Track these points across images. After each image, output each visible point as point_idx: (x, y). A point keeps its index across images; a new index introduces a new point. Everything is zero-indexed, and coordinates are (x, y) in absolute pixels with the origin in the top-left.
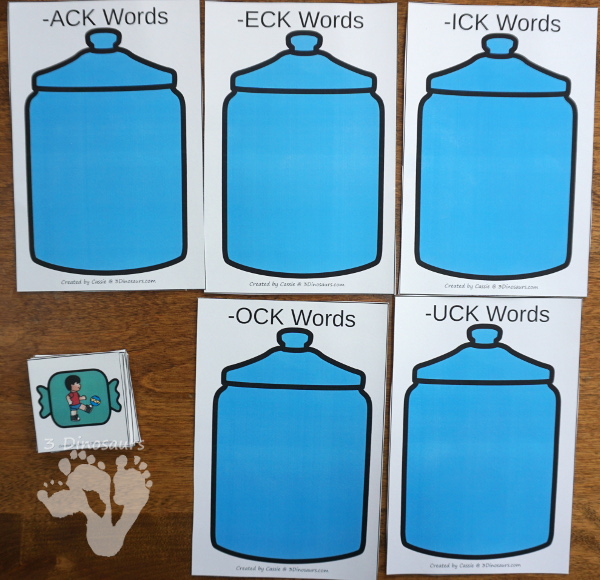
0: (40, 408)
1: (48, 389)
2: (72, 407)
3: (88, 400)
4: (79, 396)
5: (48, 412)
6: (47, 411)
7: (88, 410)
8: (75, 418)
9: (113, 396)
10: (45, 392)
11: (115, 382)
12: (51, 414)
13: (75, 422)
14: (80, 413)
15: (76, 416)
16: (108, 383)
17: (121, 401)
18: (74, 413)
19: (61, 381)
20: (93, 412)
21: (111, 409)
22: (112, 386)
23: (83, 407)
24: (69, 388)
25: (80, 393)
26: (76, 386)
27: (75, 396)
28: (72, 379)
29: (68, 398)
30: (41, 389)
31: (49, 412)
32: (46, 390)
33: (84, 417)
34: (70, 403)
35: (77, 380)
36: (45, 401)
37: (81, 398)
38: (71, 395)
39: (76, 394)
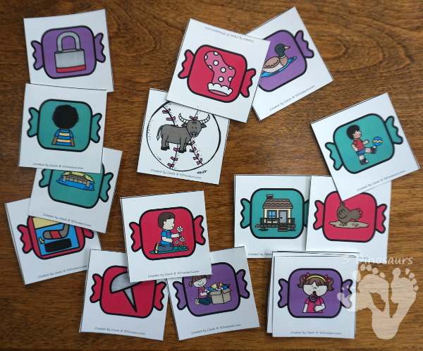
0: (332, 162)
1: (334, 144)
2: (358, 153)
3: (371, 143)
4: (362, 142)
6: (339, 163)
7: (373, 151)
8: (363, 162)
9: (392, 131)
10: (333, 147)
11: (391, 119)
12: (343, 164)
14: (367, 156)
15: (365, 160)
16: (385, 123)
17: (401, 133)
18: (361, 158)
19: (343, 133)
20: (378, 152)
21: (393, 143)
22: (389, 124)
23: (368, 150)
24: (351, 137)
25: (362, 139)
26: (357, 135)
27: (358, 143)
28: (352, 129)
29: (353, 146)
30: (328, 146)
31: (341, 163)
33: (371, 159)
34: (356, 150)
35: (356, 128)
36: (335, 155)
37: (364, 143)
38: (355, 143)
39: (359, 141)
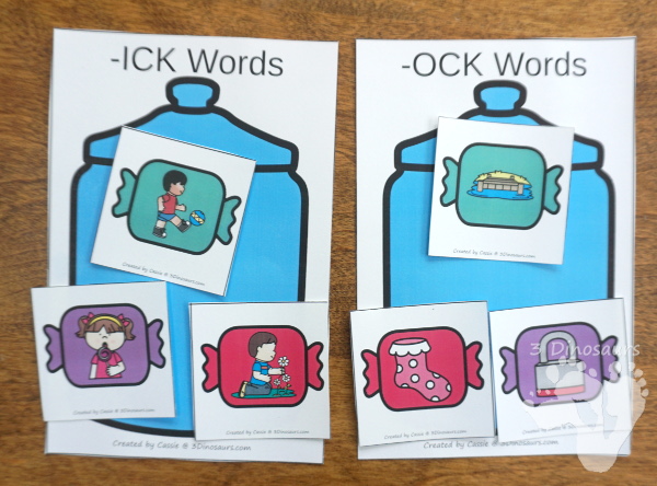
0: (115, 200)
1: (137, 178)
2: (160, 215)
3: (188, 213)
4: (177, 203)
6: (123, 208)
7: (183, 227)
8: (159, 232)
9: (226, 219)
10: (130, 181)
11: (236, 201)
12: (128, 214)
13: (157, 238)
14: (169, 227)
15: (163, 230)
16: (225, 200)
17: (235, 230)
18: (160, 224)
19: (159, 173)
20: (188, 232)
21: (216, 236)
22: (229, 205)
23: (176, 221)
24: (167, 186)
26: (177, 188)
28: (175, 175)
29: (161, 200)
30: (126, 174)
31: (126, 210)
32: (132, 178)
33: (172, 236)
34: (161, 208)
35: (182, 179)
36: (126, 194)
37: (178, 207)
38: (167, 198)
39: (173, 199)
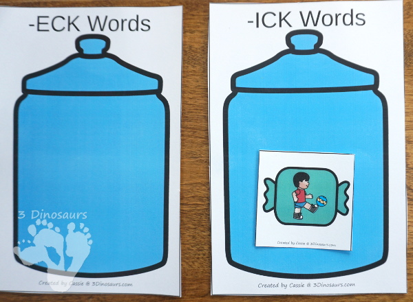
0: (264, 201)
1: (275, 183)
3: (315, 200)
4: (306, 194)
5: (272, 207)
6: (270, 205)
7: (313, 209)
8: (298, 216)
9: (342, 198)
10: (272, 186)
11: (346, 184)
12: (274, 208)
13: (297, 220)
15: (300, 214)
16: (338, 185)
17: (349, 204)
18: (297, 211)
19: (289, 177)
21: (337, 211)
22: (342, 188)
23: (308, 206)
24: (297, 184)
26: (303, 184)
27: (301, 194)
28: (301, 176)
29: (294, 194)
30: (268, 182)
32: (273, 184)
33: (307, 216)
34: (296, 200)
35: (306, 177)
36: (271, 195)
37: (307, 197)
38: (298, 192)
39: (303, 193)
